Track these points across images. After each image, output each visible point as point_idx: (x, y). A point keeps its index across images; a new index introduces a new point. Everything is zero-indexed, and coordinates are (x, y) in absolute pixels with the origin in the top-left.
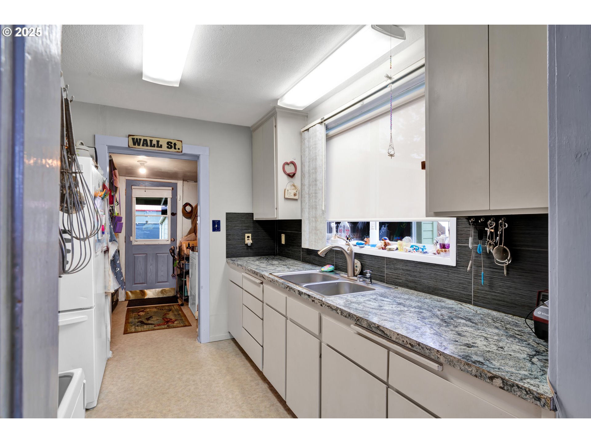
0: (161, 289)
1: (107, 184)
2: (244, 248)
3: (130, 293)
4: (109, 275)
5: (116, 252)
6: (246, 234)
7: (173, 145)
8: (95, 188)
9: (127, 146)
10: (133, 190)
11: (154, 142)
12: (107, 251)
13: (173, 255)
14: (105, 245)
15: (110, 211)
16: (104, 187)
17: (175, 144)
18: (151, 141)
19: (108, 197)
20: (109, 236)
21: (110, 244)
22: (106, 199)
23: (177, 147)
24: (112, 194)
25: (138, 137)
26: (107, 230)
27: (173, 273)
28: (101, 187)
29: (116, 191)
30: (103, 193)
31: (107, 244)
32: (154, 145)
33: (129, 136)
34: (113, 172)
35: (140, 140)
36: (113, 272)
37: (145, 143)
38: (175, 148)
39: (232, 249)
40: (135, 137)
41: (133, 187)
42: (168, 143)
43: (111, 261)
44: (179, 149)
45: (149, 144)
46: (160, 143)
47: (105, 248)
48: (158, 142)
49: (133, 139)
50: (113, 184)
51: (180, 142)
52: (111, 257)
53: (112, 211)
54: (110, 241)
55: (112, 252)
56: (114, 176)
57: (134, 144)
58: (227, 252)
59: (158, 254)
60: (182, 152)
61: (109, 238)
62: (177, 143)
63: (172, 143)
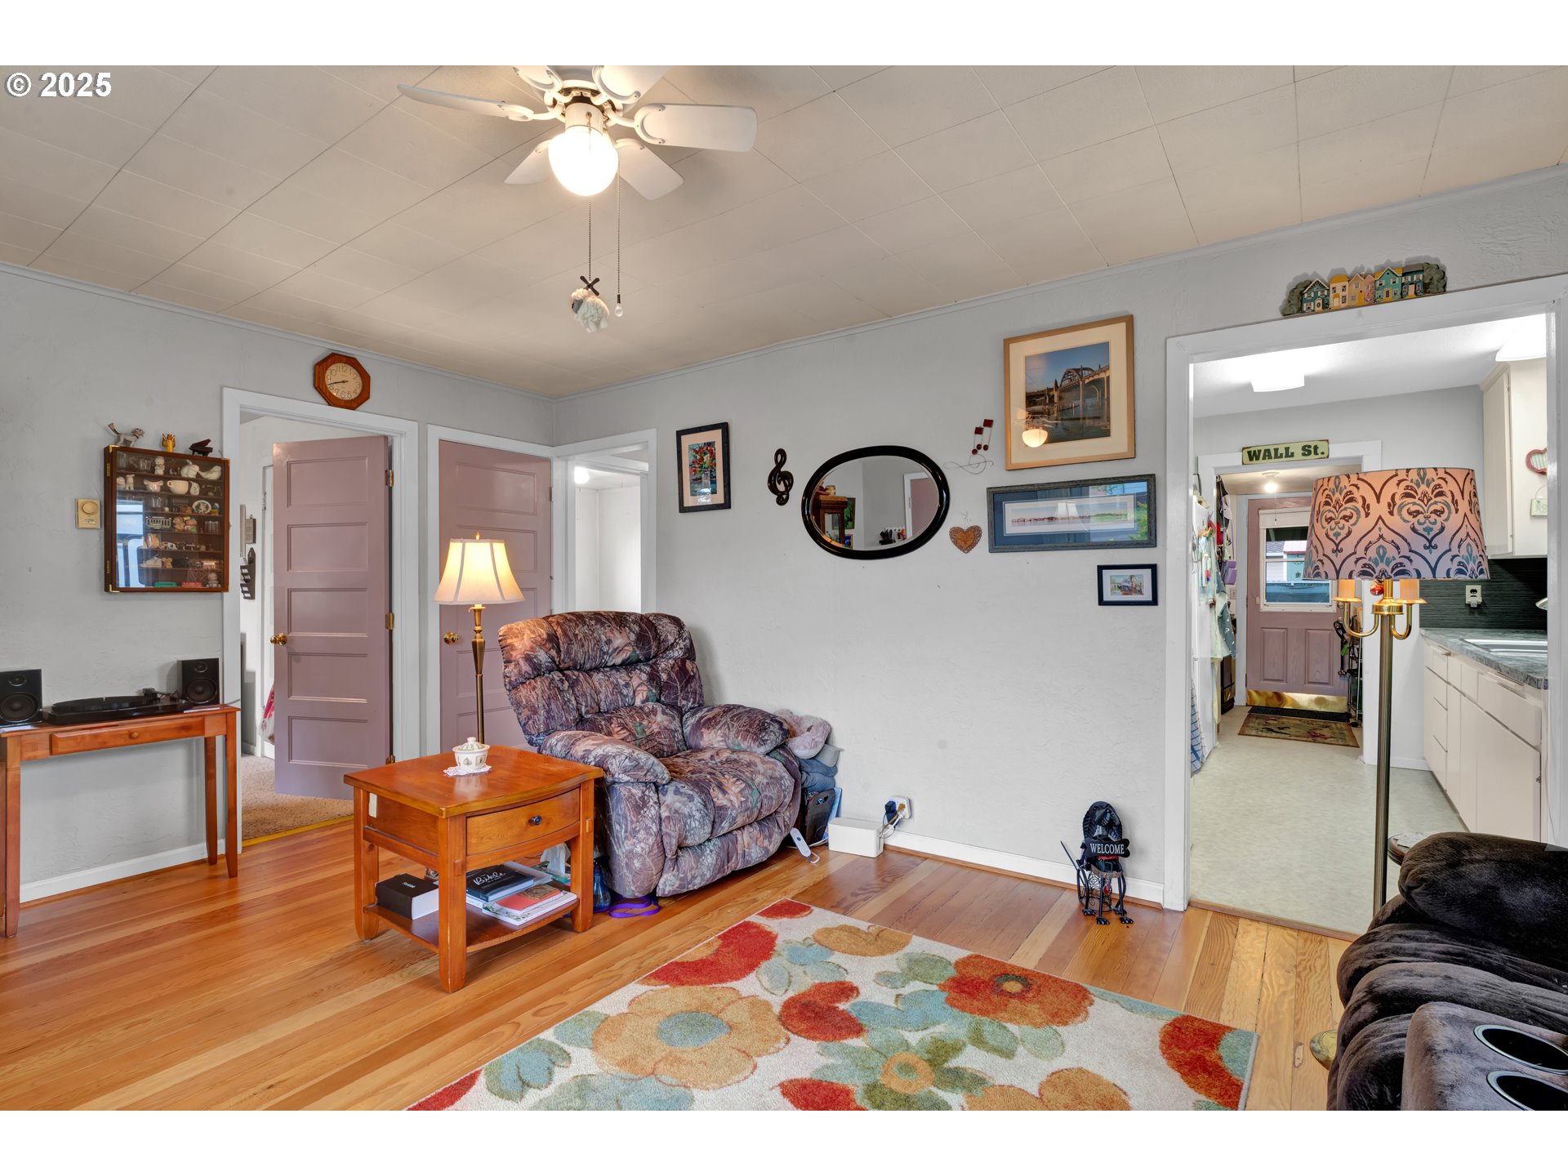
0: (1316, 696)
1: (1214, 520)
2: (1464, 611)
3: (1254, 694)
4: (1216, 636)
5: (1225, 607)
6: (1467, 586)
7: (1312, 449)
8: (1199, 528)
9: (1241, 463)
10: (1261, 517)
11: (1282, 451)
12: (1213, 605)
13: (1341, 633)
14: (1211, 596)
15: (1218, 553)
16: (1210, 524)
17: (1316, 448)
18: (1276, 450)
19: (1215, 535)
20: (1217, 585)
21: (1217, 595)
22: (1212, 538)
23: (1319, 451)
24: (1222, 529)
25: (1256, 449)
26: (1213, 577)
27: (1342, 668)
28: (1206, 526)
29: (1227, 525)
30: (1208, 532)
31: (1214, 595)
32: (1281, 455)
33: (1244, 449)
34: (1223, 498)
35: (1260, 451)
36: (1221, 632)
37: (1267, 454)
38: (1316, 453)
39: (1434, 613)
40: (1252, 449)
41: (1260, 512)
42: (1304, 448)
43: (1219, 618)
44: (1323, 453)
45: (1273, 455)
46: (1290, 451)
47: (1211, 601)
48: (1287, 449)
49: (1249, 453)
50: (1222, 516)
51: (1326, 442)
52: (1218, 614)
53: (1221, 553)
54: (1218, 592)
55: (1220, 606)
56: (1224, 504)
57: (1251, 459)
58: (1420, 617)
59: (1310, 631)
60: (1328, 457)
61: (1216, 589)
62: (1319, 444)
63: (1310, 447)
